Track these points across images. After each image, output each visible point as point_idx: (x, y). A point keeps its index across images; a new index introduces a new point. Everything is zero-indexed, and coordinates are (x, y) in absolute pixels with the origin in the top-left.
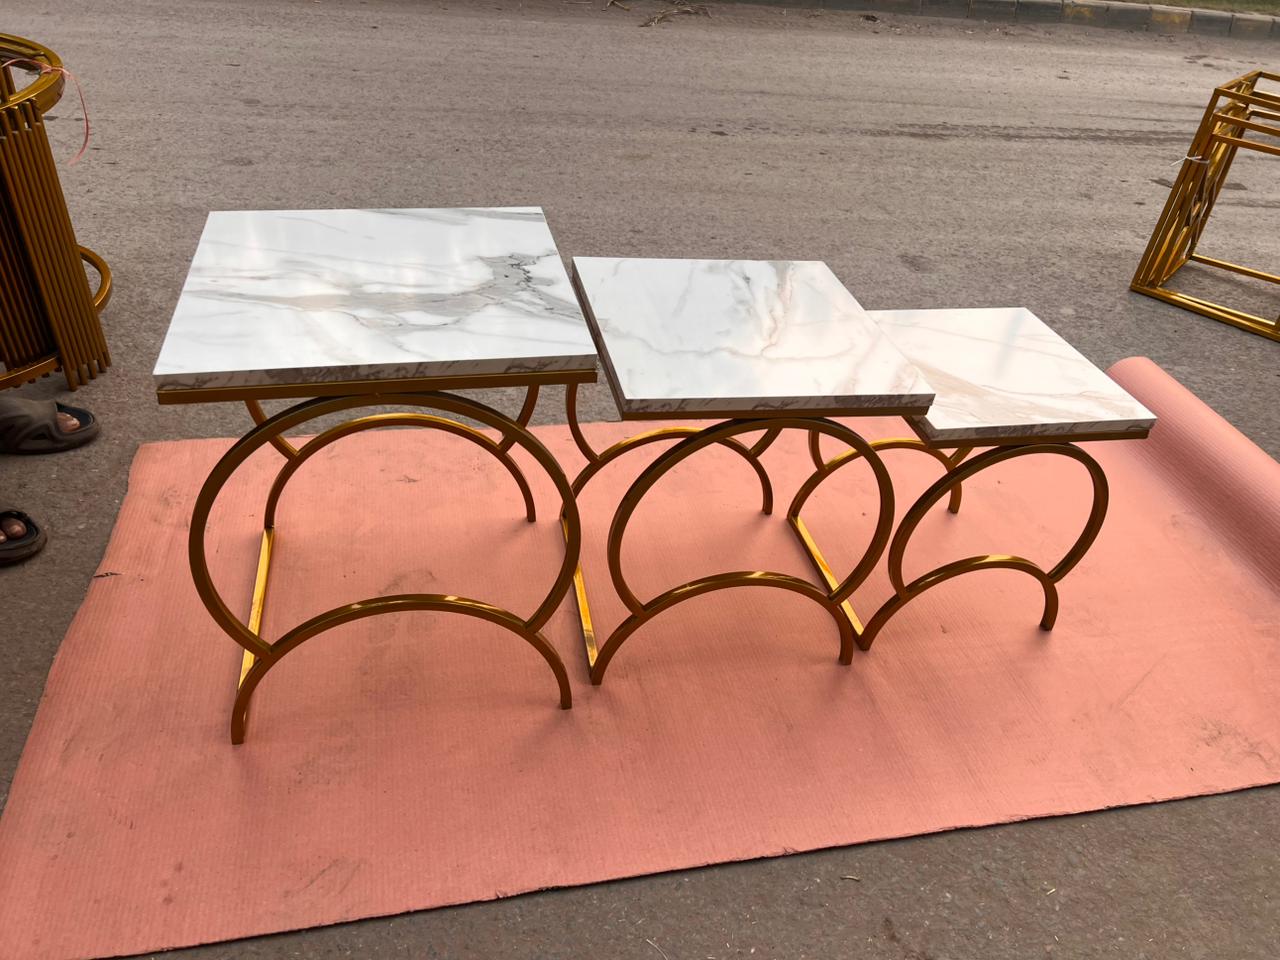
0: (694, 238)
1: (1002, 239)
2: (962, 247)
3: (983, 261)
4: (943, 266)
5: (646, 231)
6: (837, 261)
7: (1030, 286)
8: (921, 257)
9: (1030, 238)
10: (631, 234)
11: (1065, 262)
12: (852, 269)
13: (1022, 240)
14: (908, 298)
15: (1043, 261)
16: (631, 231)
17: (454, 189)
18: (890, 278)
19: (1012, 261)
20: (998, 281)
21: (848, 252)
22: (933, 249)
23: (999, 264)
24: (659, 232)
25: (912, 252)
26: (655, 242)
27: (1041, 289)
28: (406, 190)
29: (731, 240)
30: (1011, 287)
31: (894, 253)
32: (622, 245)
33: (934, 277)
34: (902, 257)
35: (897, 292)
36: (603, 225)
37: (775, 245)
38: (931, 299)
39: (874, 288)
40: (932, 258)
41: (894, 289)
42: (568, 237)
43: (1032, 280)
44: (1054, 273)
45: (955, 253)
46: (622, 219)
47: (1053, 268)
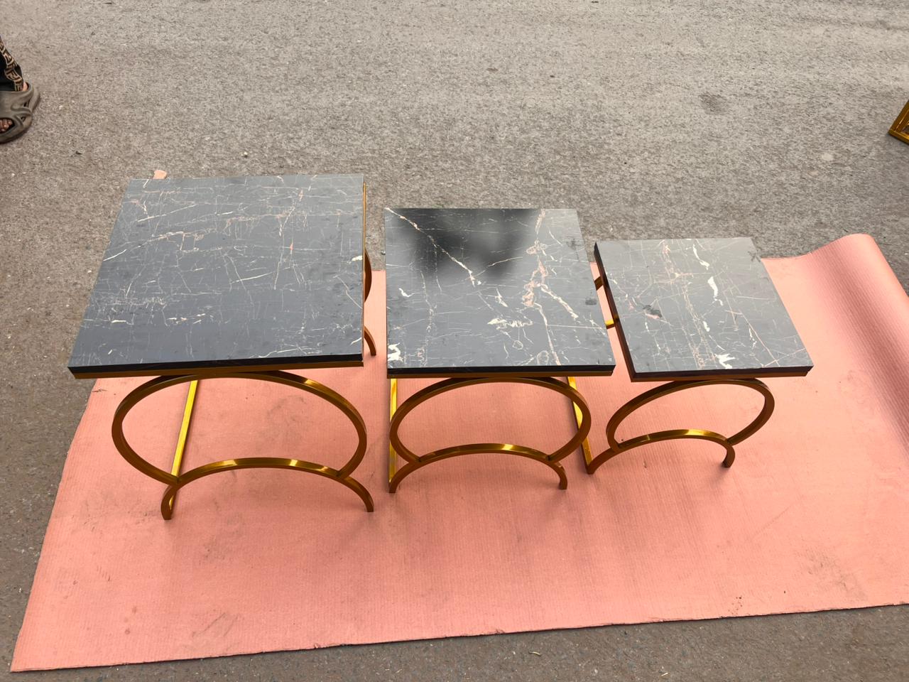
0: (537, 76)
1: (793, 74)
2: (757, 85)
3: (771, 101)
4: (735, 107)
5: (500, 70)
6: (647, 103)
7: (804, 129)
8: (719, 96)
9: (819, 74)
10: (488, 72)
11: (841, 102)
12: (658, 110)
13: (811, 77)
14: (696, 143)
15: (822, 100)
16: (489, 69)
17: (357, 26)
18: (687, 120)
19: (795, 100)
20: (777, 124)
21: (659, 92)
22: (731, 87)
23: (784, 104)
24: (510, 70)
25: (713, 91)
26: (505, 82)
27: (811, 133)
28: (321, 28)
29: (567, 78)
30: (787, 130)
31: (698, 92)
32: (479, 85)
33: (724, 119)
34: (702, 96)
35: (689, 136)
36: (467, 62)
37: (601, 84)
38: (716, 144)
39: (671, 132)
40: (728, 98)
41: (687, 133)
42: (438, 77)
43: (807, 123)
44: (828, 114)
45: (749, 92)
46: (483, 56)
47: (830, 110)
